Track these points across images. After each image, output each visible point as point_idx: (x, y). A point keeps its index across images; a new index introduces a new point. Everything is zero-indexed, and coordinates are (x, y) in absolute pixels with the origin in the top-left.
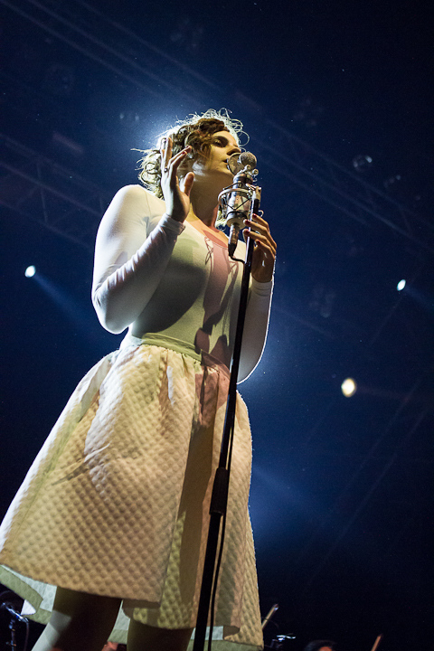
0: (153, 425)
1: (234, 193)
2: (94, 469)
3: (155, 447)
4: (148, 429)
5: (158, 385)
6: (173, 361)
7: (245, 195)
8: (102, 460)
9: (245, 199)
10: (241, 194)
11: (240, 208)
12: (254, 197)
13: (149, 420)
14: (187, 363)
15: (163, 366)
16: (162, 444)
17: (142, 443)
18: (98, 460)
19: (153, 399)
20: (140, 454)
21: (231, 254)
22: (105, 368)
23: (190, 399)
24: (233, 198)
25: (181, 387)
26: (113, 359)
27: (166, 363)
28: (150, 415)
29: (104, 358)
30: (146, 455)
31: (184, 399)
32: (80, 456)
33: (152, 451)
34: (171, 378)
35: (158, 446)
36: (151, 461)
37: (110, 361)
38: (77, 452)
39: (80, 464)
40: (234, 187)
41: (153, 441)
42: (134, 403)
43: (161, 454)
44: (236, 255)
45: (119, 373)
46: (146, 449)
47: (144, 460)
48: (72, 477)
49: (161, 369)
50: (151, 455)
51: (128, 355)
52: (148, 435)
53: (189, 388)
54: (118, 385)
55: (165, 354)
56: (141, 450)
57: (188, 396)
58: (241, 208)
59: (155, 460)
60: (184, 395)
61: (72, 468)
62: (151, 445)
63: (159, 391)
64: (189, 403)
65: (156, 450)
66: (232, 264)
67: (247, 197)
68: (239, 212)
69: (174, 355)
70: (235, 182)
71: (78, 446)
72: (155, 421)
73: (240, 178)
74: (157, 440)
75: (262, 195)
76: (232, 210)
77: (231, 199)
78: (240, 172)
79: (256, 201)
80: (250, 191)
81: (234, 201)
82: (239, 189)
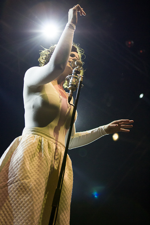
0: (35, 167)
1: (72, 77)
2: (11, 185)
3: (35, 175)
4: (33, 168)
7: (77, 78)
8: (14, 182)
9: (76, 80)
10: (75, 78)
12: (80, 80)
13: (33, 164)
16: (38, 175)
17: (30, 174)
18: (13, 181)
19: (35, 156)
20: (29, 178)
21: (69, 102)
23: (50, 158)
24: (72, 79)
25: (47, 153)
26: (20, 139)
27: (41, 143)
28: (34, 163)
30: (32, 179)
31: (48, 158)
32: (6, 180)
33: (34, 177)
34: (43, 149)
35: (36, 175)
36: (33, 181)
38: (5, 178)
39: (6, 183)
40: (73, 75)
41: (34, 173)
42: (28, 157)
43: (37, 179)
44: (70, 103)
46: (32, 176)
47: (31, 180)
48: (2, 188)
50: (34, 179)
52: (32, 171)
55: (41, 139)
56: (30, 176)
57: (49, 157)
58: (75, 83)
59: (35, 181)
60: (48, 156)
61: (2, 184)
62: (34, 175)
64: (50, 159)
65: (36, 176)
66: (69, 106)
67: (77, 79)
68: (73, 85)
69: (45, 140)
70: (73, 72)
71: (5, 175)
72: (35, 165)
73: (75, 71)
74: (36, 173)
75: (83, 79)
76: (71, 84)
77: (71, 79)
78: (76, 68)
79: (81, 81)
80: (78, 77)
81: (72, 80)
82: (74, 76)
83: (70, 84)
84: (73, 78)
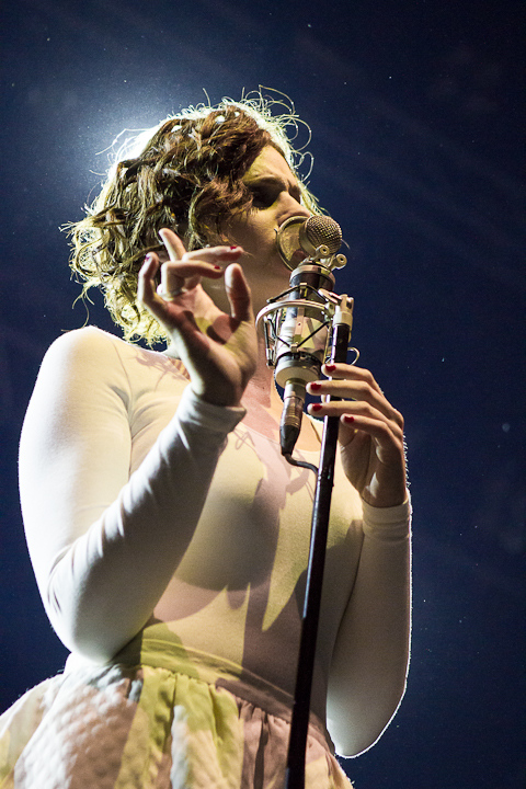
1: (289, 311)
5: (152, 756)
6: (189, 699)
7: (317, 314)
9: (316, 323)
10: (309, 312)
11: (305, 345)
12: (337, 320)
14: (222, 705)
15: (166, 712)
21: (287, 451)
22: (29, 717)
24: (289, 322)
26: (48, 696)
27: (171, 706)
29: (29, 693)
37: (40, 700)
40: (291, 297)
45: (60, 728)
49: (159, 719)
51: (81, 688)
53: (225, 764)
54: (56, 758)
58: (310, 345)
63: (154, 770)
67: (321, 318)
68: (302, 354)
69: (192, 688)
70: (293, 285)
73: (302, 277)
75: (354, 314)
76: (288, 350)
77: (284, 325)
79: (342, 328)
80: (327, 306)
81: (293, 329)
82: (302, 302)
83: (283, 349)
84: (295, 316)
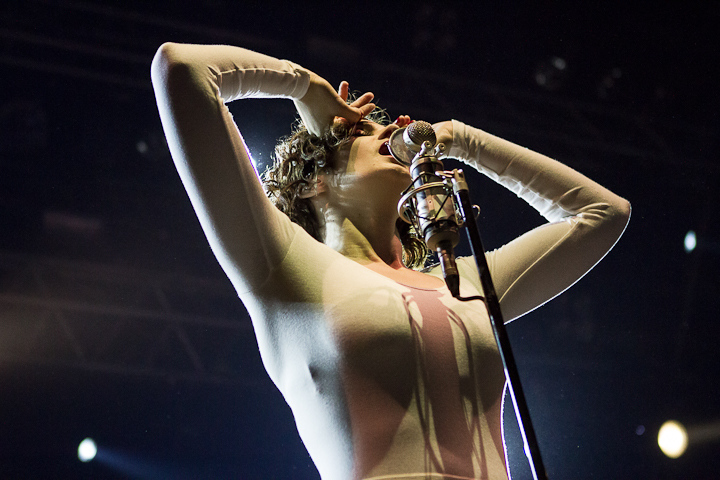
1: (419, 196)
7: (439, 190)
9: (441, 197)
10: (434, 191)
11: (440, 216)
12: (456, 190)
21: (455, 293)
24: (422, 202)
40: (417, 185)
44: (463, 294)
58: (443, 214)
67: (444, 193)
68: (440, 222)
70: (415, 177)
73: (419, 167)
76: (429, 223)
77: (419, 205)
78: (417, 156)
79: (462, 193)
80: (445, 182)
81: (426, 207)
82: (426, 185)
83: (425, 224)
84: (424, 197)
